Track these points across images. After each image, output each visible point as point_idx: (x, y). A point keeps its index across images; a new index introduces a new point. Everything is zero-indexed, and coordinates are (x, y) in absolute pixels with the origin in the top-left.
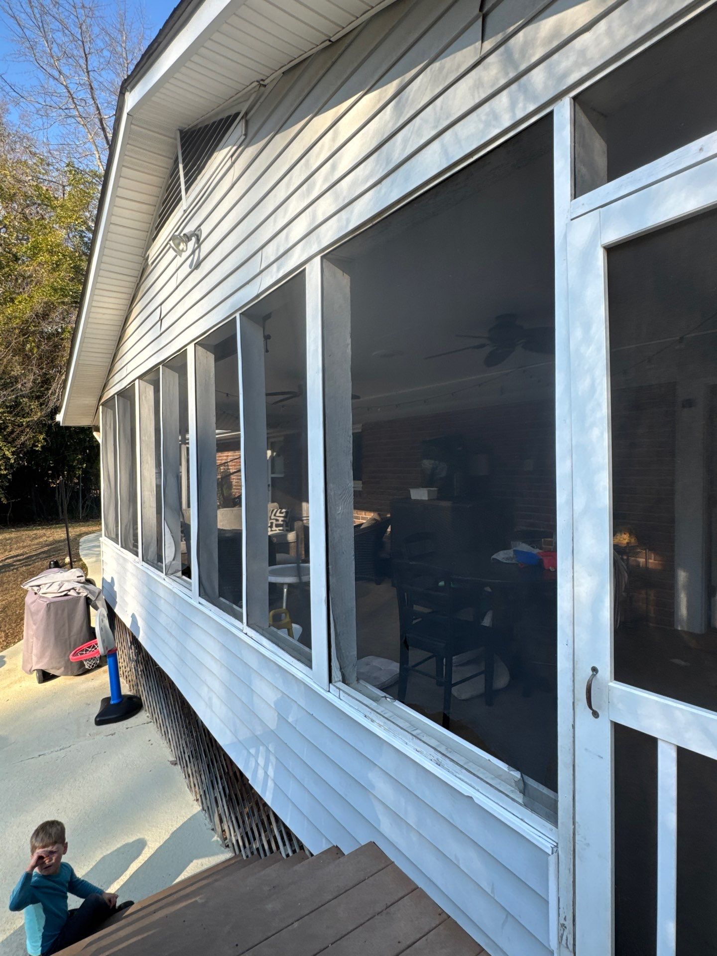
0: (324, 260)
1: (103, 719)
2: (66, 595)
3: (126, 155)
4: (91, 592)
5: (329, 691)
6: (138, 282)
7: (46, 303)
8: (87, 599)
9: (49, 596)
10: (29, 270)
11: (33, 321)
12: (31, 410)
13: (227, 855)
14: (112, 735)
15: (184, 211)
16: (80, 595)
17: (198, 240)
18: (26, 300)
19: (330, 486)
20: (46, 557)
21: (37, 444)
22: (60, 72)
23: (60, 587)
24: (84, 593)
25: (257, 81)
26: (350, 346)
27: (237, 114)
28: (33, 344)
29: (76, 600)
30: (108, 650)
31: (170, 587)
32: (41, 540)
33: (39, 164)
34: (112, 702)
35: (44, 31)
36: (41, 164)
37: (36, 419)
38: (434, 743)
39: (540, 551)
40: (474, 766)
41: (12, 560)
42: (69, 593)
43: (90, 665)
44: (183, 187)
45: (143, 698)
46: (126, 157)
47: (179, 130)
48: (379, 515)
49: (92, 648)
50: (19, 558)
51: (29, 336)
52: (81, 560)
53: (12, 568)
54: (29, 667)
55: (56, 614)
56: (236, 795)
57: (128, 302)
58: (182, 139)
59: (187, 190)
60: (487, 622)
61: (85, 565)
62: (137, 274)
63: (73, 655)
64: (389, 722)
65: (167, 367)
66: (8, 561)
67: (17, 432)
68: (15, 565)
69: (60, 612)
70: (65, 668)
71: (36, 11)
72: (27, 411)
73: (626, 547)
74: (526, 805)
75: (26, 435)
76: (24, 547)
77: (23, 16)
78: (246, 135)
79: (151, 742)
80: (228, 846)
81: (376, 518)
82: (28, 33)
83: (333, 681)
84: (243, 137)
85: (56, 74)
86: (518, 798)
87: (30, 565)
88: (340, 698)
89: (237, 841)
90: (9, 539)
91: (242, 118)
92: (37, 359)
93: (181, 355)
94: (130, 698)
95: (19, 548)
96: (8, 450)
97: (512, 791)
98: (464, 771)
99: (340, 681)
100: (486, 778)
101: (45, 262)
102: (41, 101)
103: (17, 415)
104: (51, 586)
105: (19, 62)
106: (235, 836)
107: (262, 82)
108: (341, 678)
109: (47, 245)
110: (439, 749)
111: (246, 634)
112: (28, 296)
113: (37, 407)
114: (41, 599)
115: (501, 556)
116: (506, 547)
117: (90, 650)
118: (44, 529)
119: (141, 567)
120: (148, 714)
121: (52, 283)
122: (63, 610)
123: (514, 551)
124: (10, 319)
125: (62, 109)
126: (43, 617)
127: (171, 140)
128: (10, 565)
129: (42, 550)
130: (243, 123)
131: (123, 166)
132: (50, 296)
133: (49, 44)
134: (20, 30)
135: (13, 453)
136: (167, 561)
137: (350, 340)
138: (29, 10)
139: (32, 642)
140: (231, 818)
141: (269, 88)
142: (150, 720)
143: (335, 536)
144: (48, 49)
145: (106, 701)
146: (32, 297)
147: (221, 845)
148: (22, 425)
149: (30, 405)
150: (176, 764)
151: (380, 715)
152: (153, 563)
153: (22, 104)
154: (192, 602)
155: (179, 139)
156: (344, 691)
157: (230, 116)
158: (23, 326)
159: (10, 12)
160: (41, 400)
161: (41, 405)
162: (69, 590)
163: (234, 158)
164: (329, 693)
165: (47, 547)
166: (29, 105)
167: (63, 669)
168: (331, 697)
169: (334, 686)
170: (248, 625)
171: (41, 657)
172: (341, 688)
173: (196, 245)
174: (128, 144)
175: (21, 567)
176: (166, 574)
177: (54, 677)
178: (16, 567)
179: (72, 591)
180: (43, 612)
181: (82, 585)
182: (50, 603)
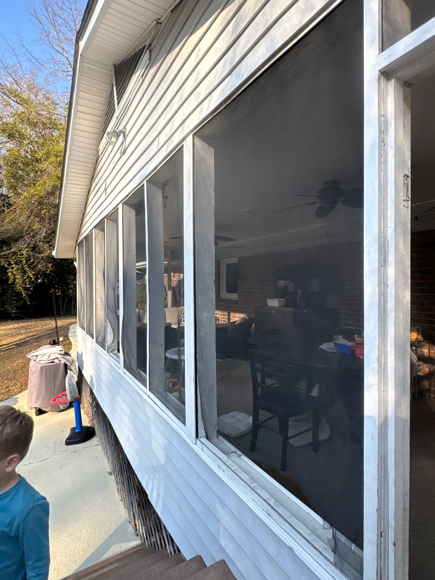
0: (195, 137)
1: (70, 441)
2: (52, 362)
3: (81, 83)
4: (67, 360)
5: (196, 444)
6: (94, 167)
7: (53, 186)
8: (65, 365)
9: (43, 362)
10: (44, 167)
11: (46, 197)
12: (44, 249)
13: (138, 542)
14: (75, 452)
15: (117, 117)
16: (61, 362)
17: (124, 135)
18: (42, 184)
19: (198, 297)
20: (49, 337)
21: (47, 269)
22: (63, 49)
23: (49, 357)
24: (63, 361)
25: (156, 20)
26: (213, 198)
27: (145, 46)
28: (46, 210)
29: (58, 365)
30: (74, 398)
31: (109, 360)
32: (48, 327)
33: (51, 104)
34: (76, 431)
35: (55, 26)
36: (52, 104)
37: (47, 255)
38: (266, 496)
39: (353, 344)
40: (296, 521)
41: (29, 338)
42: (54, 361)
43: (63, 407)
44: (116, 102)
45: (96, 429)
46: (81, 84)
47: (114, 65)
48: (248, 316)
49: (65, 396)
50: (34, 337)
51: (43, 206)
52: (69, 339)
53: (29, 343)
54: (30, 406)
55: (46, 374)
56: (142, 502)
57: (89, 180)
58: (115, 71)
59: (118, 103)
60: (315, 393)
61: (71, 342)
62: (94, 162)
63: (53, 401)
64: (235, 475)
65: (109, 219)
66: (27, 339)
67: (36, 262)
68: (31, 342)
69: (48, 373)
70: (51, 407)
71: (50, 14)
72: (42, 250)
73: (415, 341)
74: (335, 565)
75: (41, 264)
76: (37, 331)
77: (43, 17)
78: (150, 59)
79: (97, 458)
80: (138, 535)
81: (245, 318)
82: (45, 27)
83: (199, 436)
84: (148, 61)
85: (61, 51)
86: (330, 556)
87: (39, 342)
88: (203, 450)
89: (143, 533)
90: (31, 325)
91: (148, 48)
92: (48, 220)
93: (115, 211)
94: (88, 428)
95: (35, 331)
96: (31, 273)
97: (325, 549)
98: (287, 525)
99: (204, 437)
100: (304, 533)
101: (53, 162)
102: (52, 67)
103: (36, 252)
104: (43, 356)
105: (40, 44)
106: (141, 530)
107: (159, 21)
108: (205, 435)
109: (54, 152)
110: (269, 502)
111: (149, 396)
112: (43, 182)
113: (48, 247)
114: (38, 364)
115: (325, 346)
116: (330, 339)
117: (64, 397)
118: (51, 320)
119: (95, 347)
120: (98, 439)
121: (57, 174)
122: (50, 372)
123: (335, 343)
124: (33, 196)
125: (65, 72)
126: (38, 376)
127: (110, 72)
128: (28, 342)
129: (48, 333)
130: (148, 52)
131: (80, 91)
132: (55, 182)
133: (58, 33)
134: (41, 25)
135: (34, 275)
136: (108, 344)
137: (214, 194)
138: (46, 14)
139: (33, 390)
140: (140, 517)
141: (163, 25)
142: (99, 443)
143: (201, 334)
144: (57, 36)
145: (73, 429)
146: (46, 183)
147: (134, 534)
148: (39, 258)
149: (44, 247)
150: (111, 474)
151: (229, 467)
152: (101, 344)
153: (42, 69)
154: (119, 371)
155: (113, 71)
156: (205, 445)
157: (140, 49)
158: (40, 199)
159: (35, 15)
160: (50, 244)
161: (50, 246)
162: (54, 359)
163: (144, 76)
164: (196, 445)
165: (51, 331)
166: (46, 70)
167: (50, 408)
168: (197, 448)
169: (200, 441)
170: (150, 390)
171: (37, 400)
172: (204, 443)
173: (124, 139)
174: (82, 75)
175: (34, 343)
176: (107, 352)
177: (45, 412)
178: (31, 343)
179: (56, 359)
180: (38, 372)
181: (62, 356)
182: (42, 367)
